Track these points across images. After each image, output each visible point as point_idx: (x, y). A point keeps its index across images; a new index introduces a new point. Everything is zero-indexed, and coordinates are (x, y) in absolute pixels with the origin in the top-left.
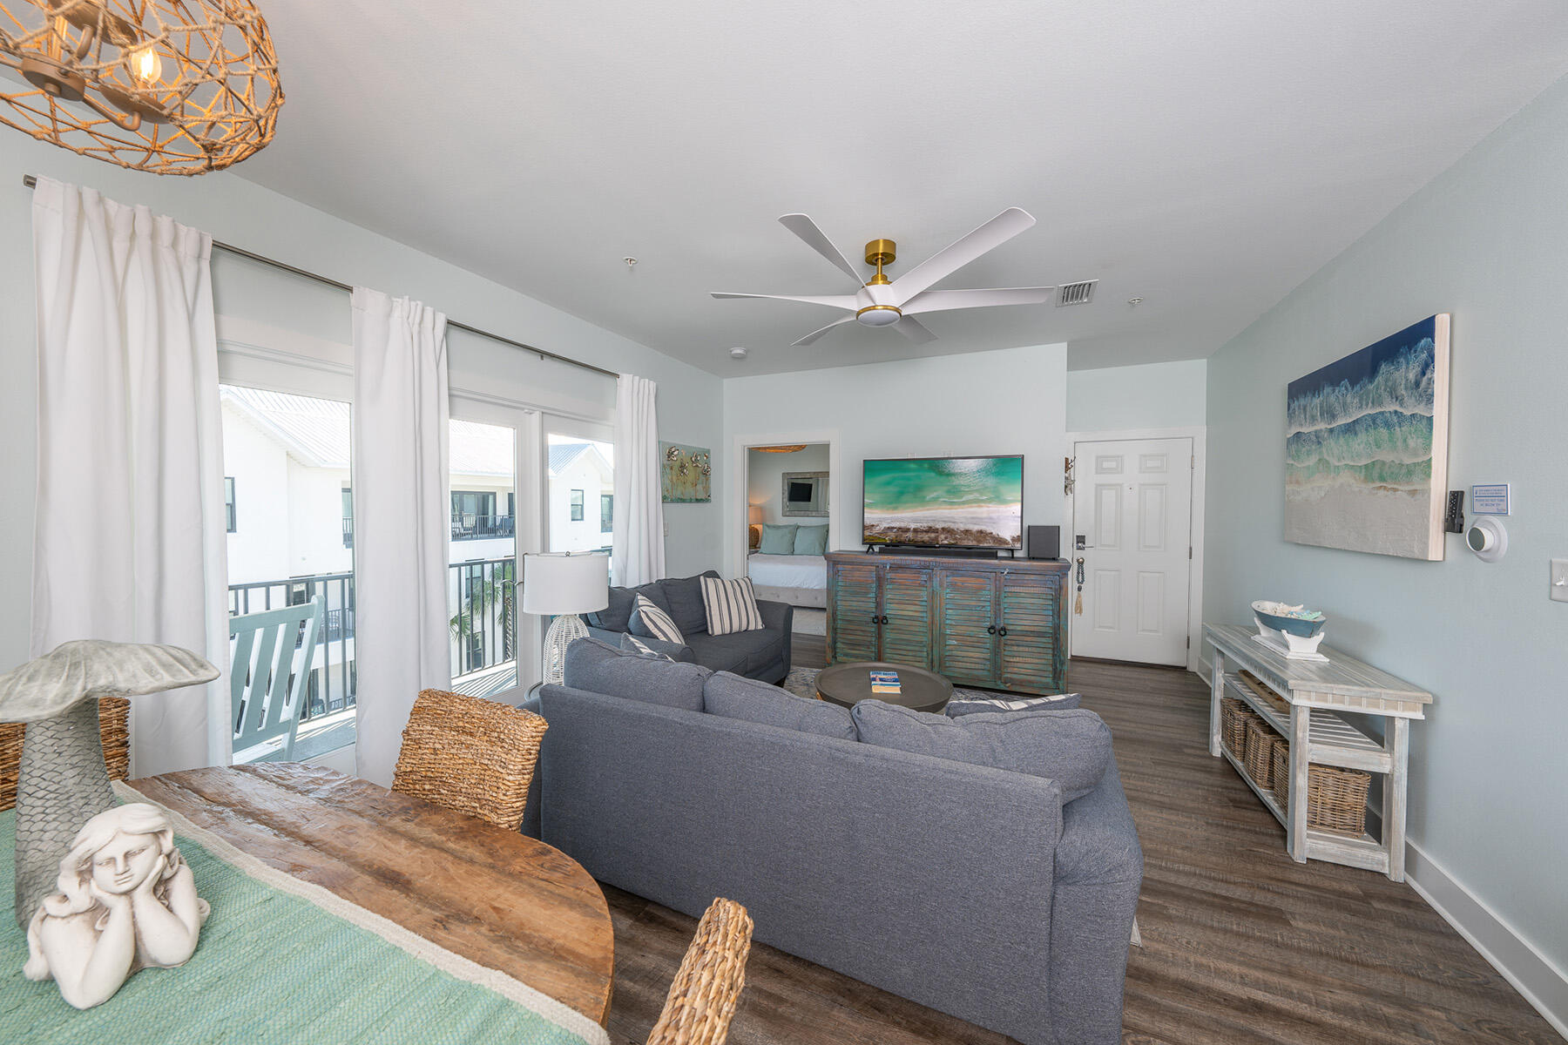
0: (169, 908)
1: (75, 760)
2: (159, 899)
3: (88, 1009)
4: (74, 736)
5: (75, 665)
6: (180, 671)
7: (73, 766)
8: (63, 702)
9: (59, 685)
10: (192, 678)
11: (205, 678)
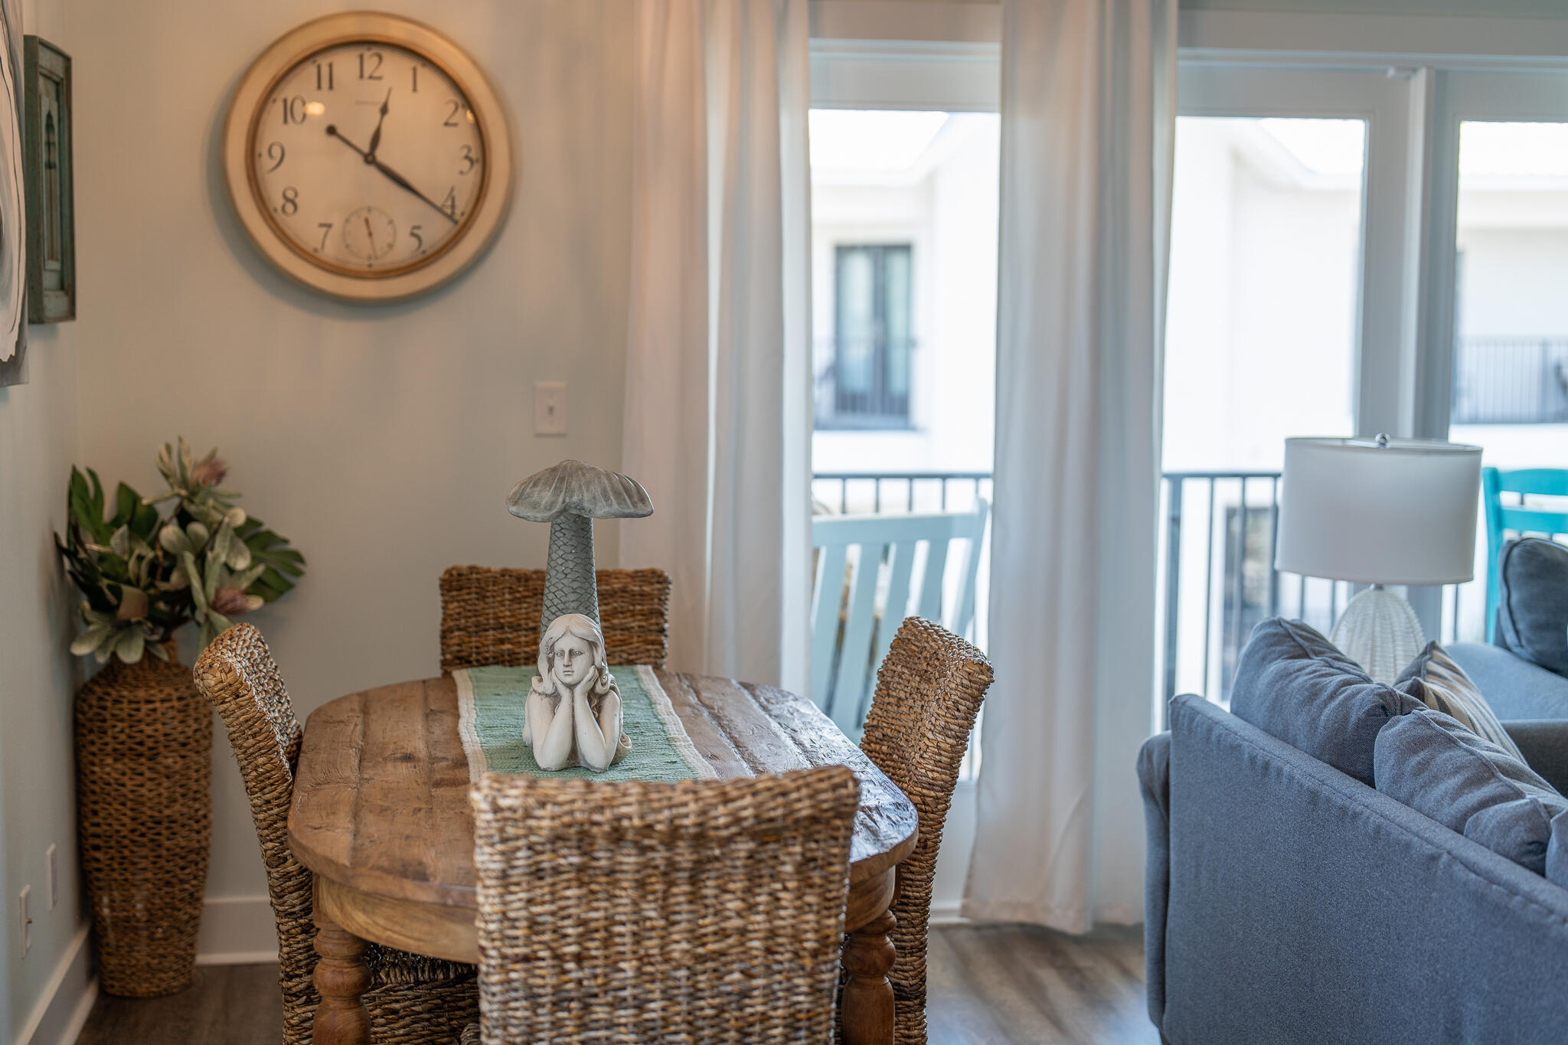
0: (598, 720)
1: (575, 585)
2: (592, 709)
3: (545, 770)
4: (576, 560)
5: (562, 479)
6: (625, 500)
7: (574, 591)
8: (550, 509)
9: (549, 494)
10: (632, 510)
11: (641, 512)
